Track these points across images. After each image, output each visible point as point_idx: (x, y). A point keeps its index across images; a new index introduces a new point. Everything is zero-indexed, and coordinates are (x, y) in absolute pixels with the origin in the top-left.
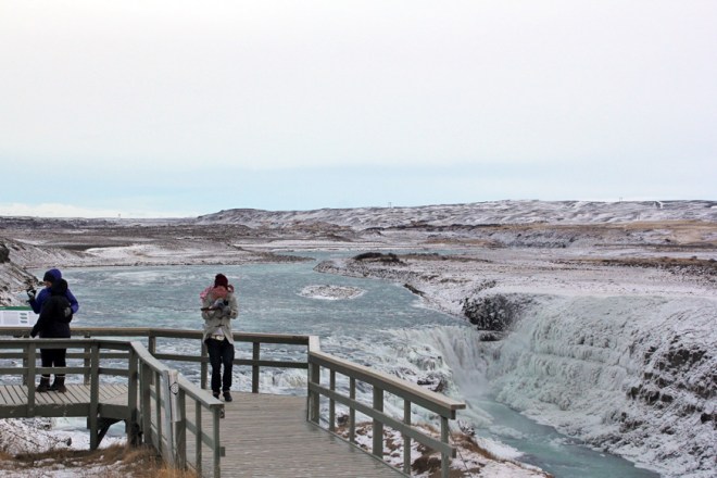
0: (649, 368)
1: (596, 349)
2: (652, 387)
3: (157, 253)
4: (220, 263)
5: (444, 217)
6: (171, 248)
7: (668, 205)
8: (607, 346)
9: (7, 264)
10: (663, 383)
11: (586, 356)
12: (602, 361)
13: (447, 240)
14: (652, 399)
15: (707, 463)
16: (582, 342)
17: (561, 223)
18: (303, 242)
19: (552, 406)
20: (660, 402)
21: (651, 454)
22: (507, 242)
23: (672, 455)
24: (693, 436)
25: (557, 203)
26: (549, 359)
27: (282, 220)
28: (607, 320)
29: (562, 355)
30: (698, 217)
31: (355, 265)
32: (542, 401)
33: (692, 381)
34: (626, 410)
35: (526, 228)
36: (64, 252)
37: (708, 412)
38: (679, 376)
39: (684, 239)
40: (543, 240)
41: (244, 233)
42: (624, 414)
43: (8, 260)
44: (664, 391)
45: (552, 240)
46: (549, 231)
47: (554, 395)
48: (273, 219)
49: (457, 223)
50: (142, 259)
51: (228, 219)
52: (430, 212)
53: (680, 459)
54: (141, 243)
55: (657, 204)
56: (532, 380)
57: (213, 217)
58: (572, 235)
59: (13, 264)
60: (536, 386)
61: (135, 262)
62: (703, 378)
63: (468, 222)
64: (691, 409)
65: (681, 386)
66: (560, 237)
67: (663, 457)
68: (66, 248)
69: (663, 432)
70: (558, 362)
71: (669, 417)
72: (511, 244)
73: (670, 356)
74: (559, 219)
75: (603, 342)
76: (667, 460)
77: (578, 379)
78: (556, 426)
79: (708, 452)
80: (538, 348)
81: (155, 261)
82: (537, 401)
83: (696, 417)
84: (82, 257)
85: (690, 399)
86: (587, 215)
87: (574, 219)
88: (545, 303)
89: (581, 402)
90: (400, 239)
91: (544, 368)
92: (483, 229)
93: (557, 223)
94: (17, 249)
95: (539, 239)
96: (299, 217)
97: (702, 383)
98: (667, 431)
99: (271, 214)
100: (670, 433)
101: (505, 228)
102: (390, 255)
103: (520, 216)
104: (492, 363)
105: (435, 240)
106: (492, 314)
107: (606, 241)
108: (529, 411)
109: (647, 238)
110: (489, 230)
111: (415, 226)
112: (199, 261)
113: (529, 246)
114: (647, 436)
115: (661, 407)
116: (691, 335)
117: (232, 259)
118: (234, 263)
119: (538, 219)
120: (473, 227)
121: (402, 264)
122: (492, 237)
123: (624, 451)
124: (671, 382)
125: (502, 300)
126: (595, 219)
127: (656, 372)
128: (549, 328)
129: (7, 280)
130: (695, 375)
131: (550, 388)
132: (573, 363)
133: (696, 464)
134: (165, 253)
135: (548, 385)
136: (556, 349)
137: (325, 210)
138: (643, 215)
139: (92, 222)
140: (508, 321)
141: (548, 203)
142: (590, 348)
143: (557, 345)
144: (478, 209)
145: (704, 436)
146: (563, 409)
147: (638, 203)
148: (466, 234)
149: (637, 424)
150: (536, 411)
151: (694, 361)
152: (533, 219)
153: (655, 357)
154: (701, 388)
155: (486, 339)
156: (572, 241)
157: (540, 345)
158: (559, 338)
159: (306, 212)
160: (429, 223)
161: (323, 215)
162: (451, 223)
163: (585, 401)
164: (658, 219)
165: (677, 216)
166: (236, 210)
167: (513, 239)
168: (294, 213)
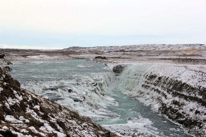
0: (146, 80)
1: (138, 77)
2: (146, 84)
3: (46, 57)
4: (62, 60)
5: (129, 49)
6: (51, 56)
7: (190, 45)
8: (140, 76)
9: (3, 59)
10: (148, 83)
11: (136, 78)
12: (139, 79)
13: (127, 54)
14: (146, 87)
15: (154, 100)
16: (135, 75)
17: (159, 50)
18: (88, 55)
19: (128, 90)
20: (147, 87)
21: (144, 99)
22: (144, 55)
23: (148, 99)
24: (152, 94)
25: (160, 45)
26: (128, 79)
27: (86, 50)
28: (141, 70)
29: (131, 78)
30: (196, 48)
31: (95, 59)
32: (126, 89)
33: (153, 82)
34: (141, 90)
35: (149, 51)
36: (21, 57)
37: (155, 89)
38: (151, 81)
39: (188, 54)
40: (153, 54)
41: (74, 53)
42: (140, 91)
43: (3, 58)
44: (148, 85)
45: (155, 54)
46: (155, 52)
47: (129, 88)
48: (84, 49)
49: (132, 50)
50: (42, 59)
51: (72, 49)
52: (125, 47)
53: (149, 100)
54: (42, 55)
55: (187, 45)
56: (125, 84)
57: (68, 49)
58: (160, 53)
59: (5, 59)
60: (125, 86)
61: (40, 59)
62: (155, 81)
63: (135, 50)
64: (153, 88)
65: (152, 84)
66: (157, 53)
67: (146, 100)
68: (22, 56)
69: (147, 94)
70: (130, 80)
71: (149, 91)
72: (145, 56)
73: (149, 77)
74: (159, 49)
75: (139, 75)
76: (147, 100)
77: (134, 84)
78: (127, 94)
79: (154, 98)
80: (126, 77)
81: (45, 59)
82: (125, 89)
83: (153, 90)
84: (26, 58)
85: (153, 86)
86: (166, 48)
87: (163, 49)
88: (129, 66)
89: (134, 89)
90: (115, 54)
91: (127, 81)
92: (138, 52)
93: (158, 50)
94: (8, 56)
95: (152, 54)
96: (90, 49)
97: (155, 83)
98: (148, 94)
99: (83, 48)
100: (149, 94)
101: (144, 51)
102: (104, 57)
103: (149, 48)
104: (118, 81)
105: (124, 54)
106: (118, 69)
107: (168, 54)
108: (123, 91)
109: (179, 53)
110: (139, 52)
111: (121, 51)
112: (57, 59)
113: (150, 56)
114: (144, 95)
115: (147, 89)
116: (154, 72)
117: (66, 59)
118: (66, 60)
119: (153, 49)
120: (135, 51)
121: (107, 59)
122: (140, 54)
123: (139, 99)
124: (150, 83)
125: (120, 66)
126: (168, 49)
127: (147, 81)
128: (129, 72)
129: (2, 63)
130: (154, 81)
131: (128, 86)
132: (133, 80)
133: (152, 101)
134: (49, 57)
135: (128, 85)
136: (130, 77)
137: (98, 47)
138: (181, 48)
139: (34, 50)
140: (122, 71)
141: (158, 45)
142: (137, 76)
143: (130, 76)
144: (138, 46)
145: (154, 94)
146: (130, 91)
147: (182, 45)
148: (133, 53)
149: (142, 93)
150: (124, 91)
151: (154, 78)
152: (152, 49)
153: (148, 77)
154: (155, 84)
155: (116, 75)
156: (160, 54)
157: (127, 76)
158: (131, 74)
159: (92, 48)
160: (125, 50)
161: (97, 48)
162: (130, 50)
163: (135, 89)
164: (185, 49)
165: (191, 48)
166: (74, 47)
167: (145, 54)
168: (89, 48)
